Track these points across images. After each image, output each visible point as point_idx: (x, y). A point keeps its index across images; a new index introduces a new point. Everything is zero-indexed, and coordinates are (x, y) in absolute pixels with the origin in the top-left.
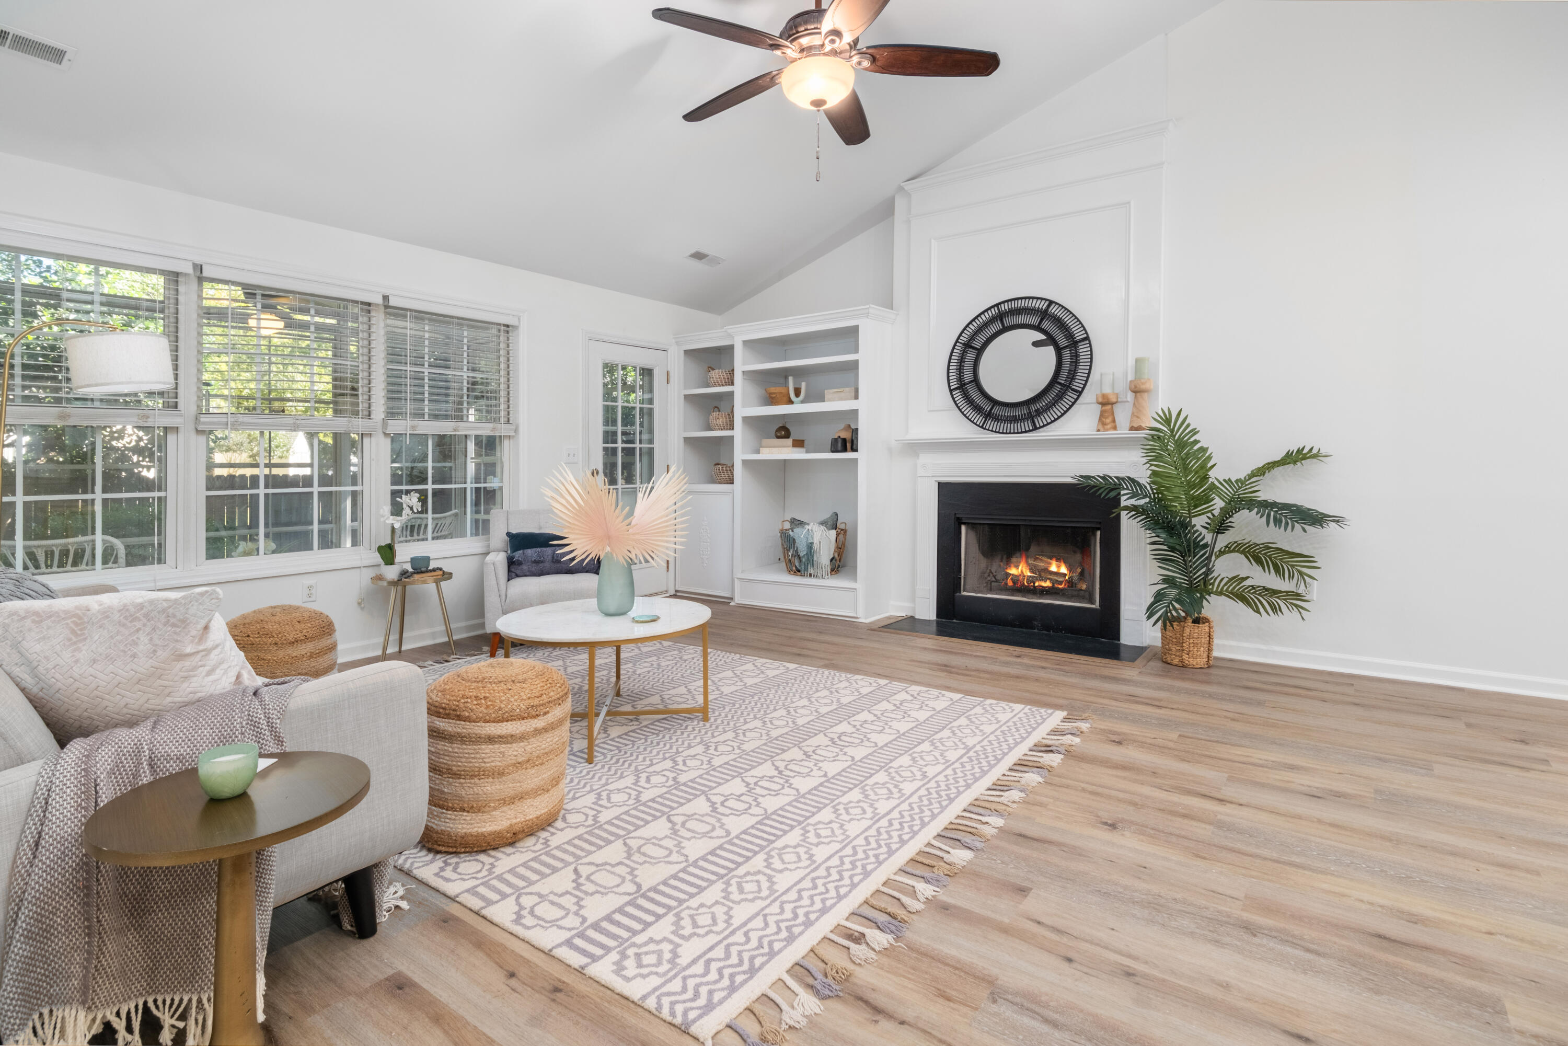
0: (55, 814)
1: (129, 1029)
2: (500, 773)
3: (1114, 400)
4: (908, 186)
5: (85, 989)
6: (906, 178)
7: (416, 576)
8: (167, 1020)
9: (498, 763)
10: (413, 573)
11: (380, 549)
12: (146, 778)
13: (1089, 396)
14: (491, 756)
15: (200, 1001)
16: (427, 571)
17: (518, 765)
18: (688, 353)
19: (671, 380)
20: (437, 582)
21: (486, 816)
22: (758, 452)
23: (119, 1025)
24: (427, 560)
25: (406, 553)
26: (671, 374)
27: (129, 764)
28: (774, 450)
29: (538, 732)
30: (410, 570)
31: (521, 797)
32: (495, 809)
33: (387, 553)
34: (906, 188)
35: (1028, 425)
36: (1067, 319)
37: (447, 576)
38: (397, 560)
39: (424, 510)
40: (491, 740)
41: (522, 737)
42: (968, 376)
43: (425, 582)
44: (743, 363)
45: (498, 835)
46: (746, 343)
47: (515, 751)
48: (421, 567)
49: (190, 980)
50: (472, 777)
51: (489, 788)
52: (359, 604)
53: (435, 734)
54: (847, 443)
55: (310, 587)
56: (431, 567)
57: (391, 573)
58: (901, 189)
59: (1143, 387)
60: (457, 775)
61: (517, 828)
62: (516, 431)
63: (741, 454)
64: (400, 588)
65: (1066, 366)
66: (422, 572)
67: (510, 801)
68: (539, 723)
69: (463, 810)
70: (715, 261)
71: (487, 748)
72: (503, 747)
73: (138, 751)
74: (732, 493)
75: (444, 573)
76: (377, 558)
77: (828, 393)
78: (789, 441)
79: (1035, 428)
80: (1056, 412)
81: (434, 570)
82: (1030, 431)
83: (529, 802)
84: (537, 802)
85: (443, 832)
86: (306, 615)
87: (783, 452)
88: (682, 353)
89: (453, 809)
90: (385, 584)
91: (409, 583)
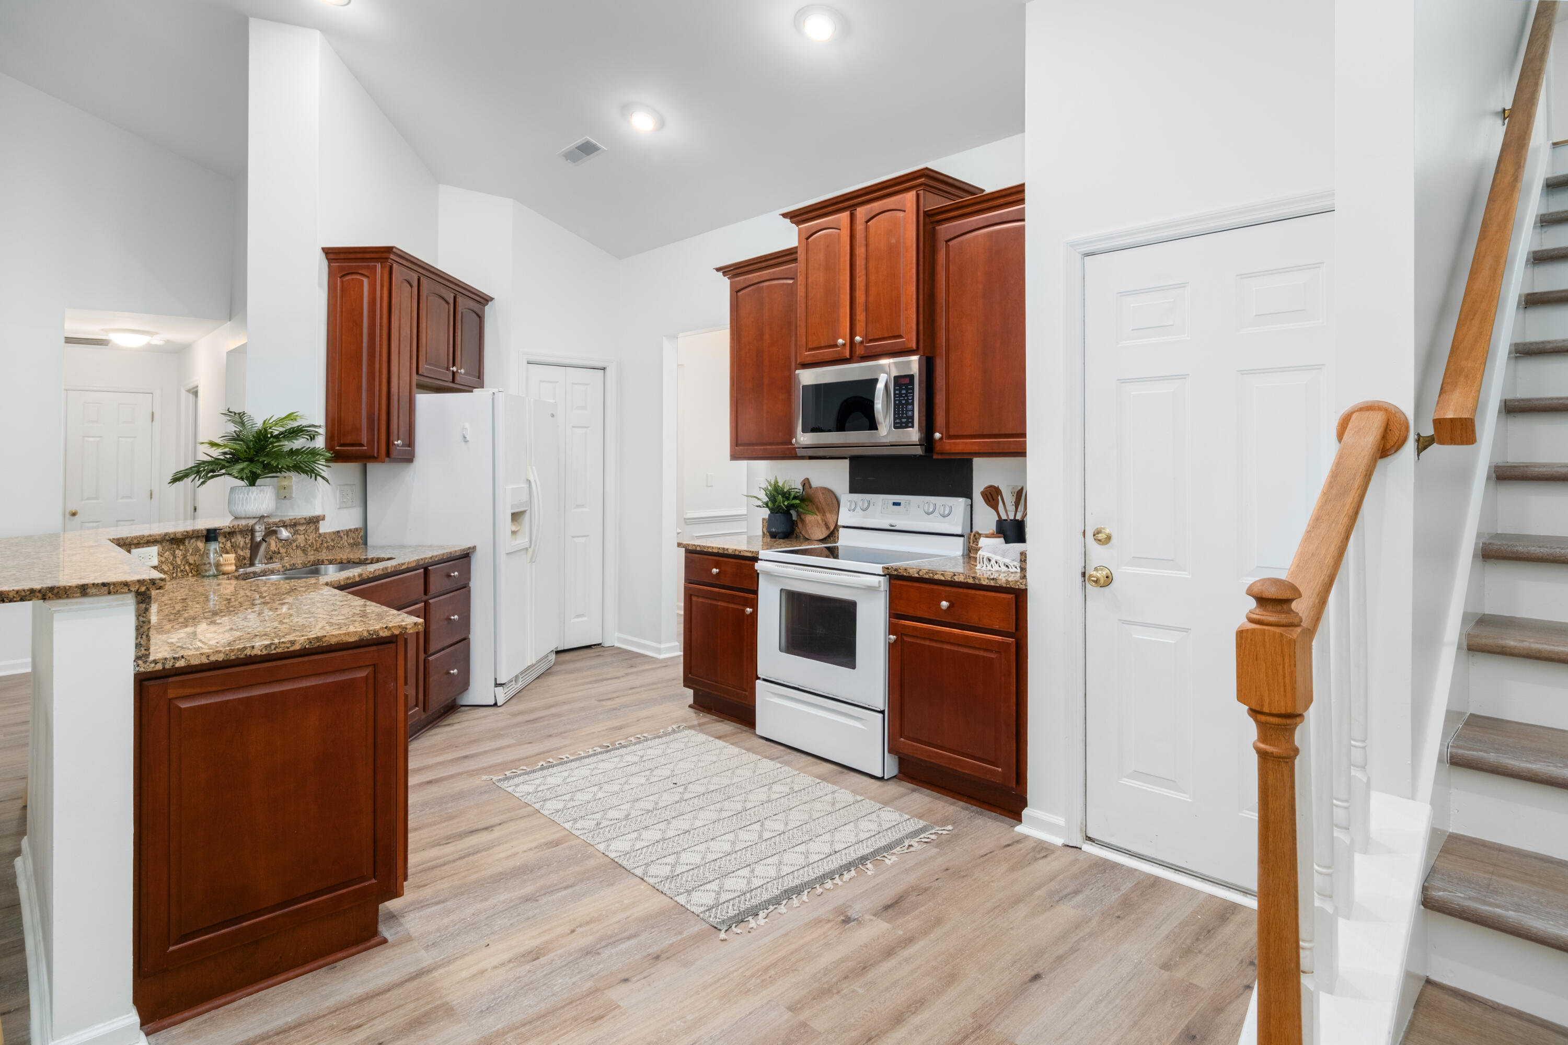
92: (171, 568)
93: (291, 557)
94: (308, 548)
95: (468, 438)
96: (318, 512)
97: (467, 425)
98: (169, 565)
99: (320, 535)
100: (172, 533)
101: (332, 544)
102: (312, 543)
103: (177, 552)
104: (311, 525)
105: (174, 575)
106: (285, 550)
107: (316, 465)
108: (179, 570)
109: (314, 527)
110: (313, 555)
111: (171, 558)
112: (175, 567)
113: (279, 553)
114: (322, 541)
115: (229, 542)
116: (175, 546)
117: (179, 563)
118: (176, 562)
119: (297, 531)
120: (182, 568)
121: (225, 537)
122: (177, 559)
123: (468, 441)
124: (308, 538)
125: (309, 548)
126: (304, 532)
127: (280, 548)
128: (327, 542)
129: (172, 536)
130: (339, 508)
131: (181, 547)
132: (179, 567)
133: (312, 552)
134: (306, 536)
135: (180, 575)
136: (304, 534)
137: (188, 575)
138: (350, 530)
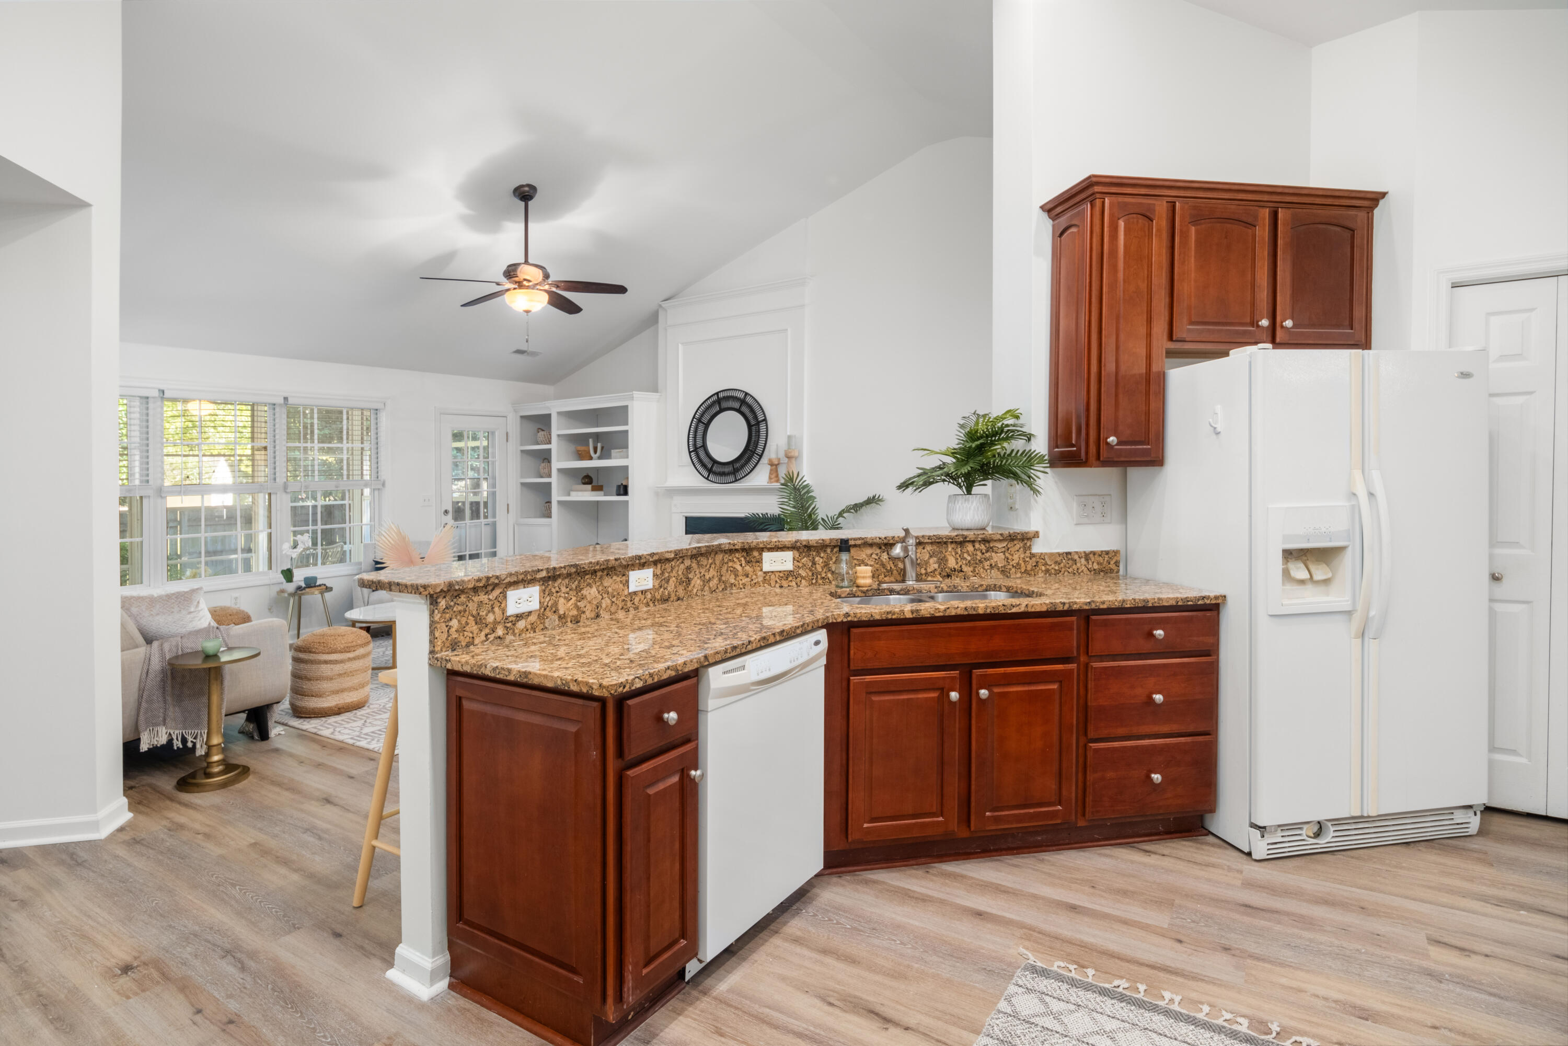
0: (152, 663)
1: (177, 739)
2: (331, 679)
3: (776, 463)
4: (665, 304)
5: (164, 720)
6: (663, 299)
7: (307, 590)
8: (190, 739)
9: (329, 673)
10: (305, 588)
11: (283, 572)
12: (180, 653)
13: (764, 460)
14: (326, 670)
15: (201, 733)
16: (315, 586)
17: (340, 675)
18: (522, 417)
19: (510, 439)
20: (322, 593)
21: (324, 699)
22: (569, 495)
23: (175, 738)
24: (315, 579)
25: (300, 576)
26: (510, 435)
27: (174, 649)
28: (580, 493)
29: (350, 659)
30: (304, 585)
31: (343, 691)
32: (328, 696)
33: (288, 575)
34: (663, 306)
35: (732, 478)
36: (755, 406)
37: (328, 589)
38: (295, 579)
39: (315, 544)
40: (326, 662)
41: (342, 662)
42: (699, 443)
43: (313, 593)
44: (557, 428)
45: (330, 708)
46: (559, 413)
47: (337, 668)
48: (311, 583)
49: (198, 725)
50: (317, 680)
51: (325, 686)
52: (269, 609)
53: (296, 660)
54: (623, 490)
55: (236, 598)
56: (318, 584)
57: (291, 587)
58: (660, 306)
59: (792, 454)
60: (309, 680)
61: (340, 706)
62: (384, 485)
63: (556, 496)
64: (297, 598)
65: (753, 439)
66: (311, 587)
67: (337, 692)
68: (351, 655)
69: (313, 696)
70: (533, 354)
71: (324, 666)
72: (332, 666)
73: (177, 646)
74: (550, 525)
75: (327, 588)
76: (281, 578)
77: (614, 452)
78: (589, 487)
79: (736, 480)
80: (747, 469)
81: (320, 585)
82: (733, 482)
83: (346, 693)
84: (351, 694)
85: (303, 707)
86: (235, 611)
87: (586, 495)
88: (519, 419)
89: (308, 696)
90: (286, 595)
91: (303, 594)
92: (810, 574)
93: (981, 577)
94: (1010, 569)
95: (1219, 429)
96: (1033, 528)
97: (1218, 408)
98: (807, 570)
99: (1033, 556)
100: (805, 541)
101: (1057, 568)
102: (1018, 564)
103: (817, 559)
104: (1015, 542)
105: (814, 581)
106: (971, 569)
107: (1032, 471)
108: (819, 576)
109: (1022, 545)
110: (1020, 578)
111: (810, 564)
112: (815, 574)
113: (961, 571)
114: (1037, 562)
115: (885, 554)
116: (814, 553)
117: (820, 570)
118: (816, 568)
119: (991, 548)
120: (823, 575)
121: (880, 548)
122: (817, 566)
123: (1219, 433)
124: (1010, 557)
125: (1013, 570)
126: (1003, 550)
127: (963, 566)
128: (1046, 564)
129: (804, 543)
130: (1076, 524)
131: (822, 555)
132: (820, 574)
133: (1019, 575)
134: (1007, 555)
135: (820, 582)
136: (1004, 552)
137: (830, 582)
138: (1094, 553)
